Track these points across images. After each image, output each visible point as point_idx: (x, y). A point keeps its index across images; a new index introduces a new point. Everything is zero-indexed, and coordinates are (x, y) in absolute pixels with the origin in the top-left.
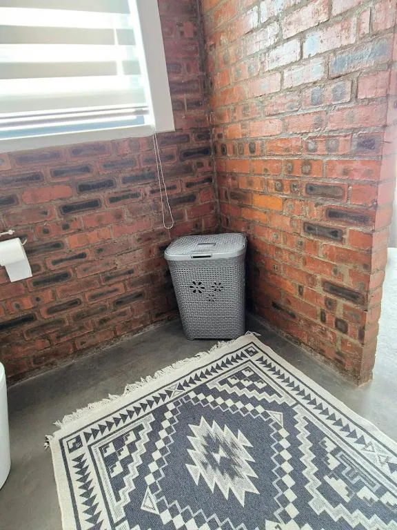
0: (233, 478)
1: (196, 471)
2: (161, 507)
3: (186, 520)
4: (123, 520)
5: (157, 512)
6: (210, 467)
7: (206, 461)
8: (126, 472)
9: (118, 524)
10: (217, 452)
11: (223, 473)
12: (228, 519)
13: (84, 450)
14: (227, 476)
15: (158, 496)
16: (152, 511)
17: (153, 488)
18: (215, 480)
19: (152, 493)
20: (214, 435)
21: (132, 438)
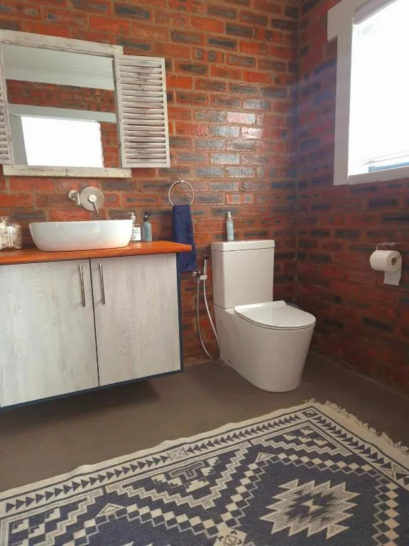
0: (287, 514)
1: (293, 486)
2: (260, 464)
3: (250, 478)
4: (252, 444)
5: (257, 461)
6: (297, 496)
7: (303, 494)
8: (288, 442)
9: (250, 443)
10: (314, 503)
11: (291, 506)
12: (249, 505)
13: (304, 418)
14: (289, 510)
15: (268, 461)
16: (257, 459)
17: (276, 458)
18: (284, 500)
19: (271, 458)
20: (335, 503)
21: (320, 443)
